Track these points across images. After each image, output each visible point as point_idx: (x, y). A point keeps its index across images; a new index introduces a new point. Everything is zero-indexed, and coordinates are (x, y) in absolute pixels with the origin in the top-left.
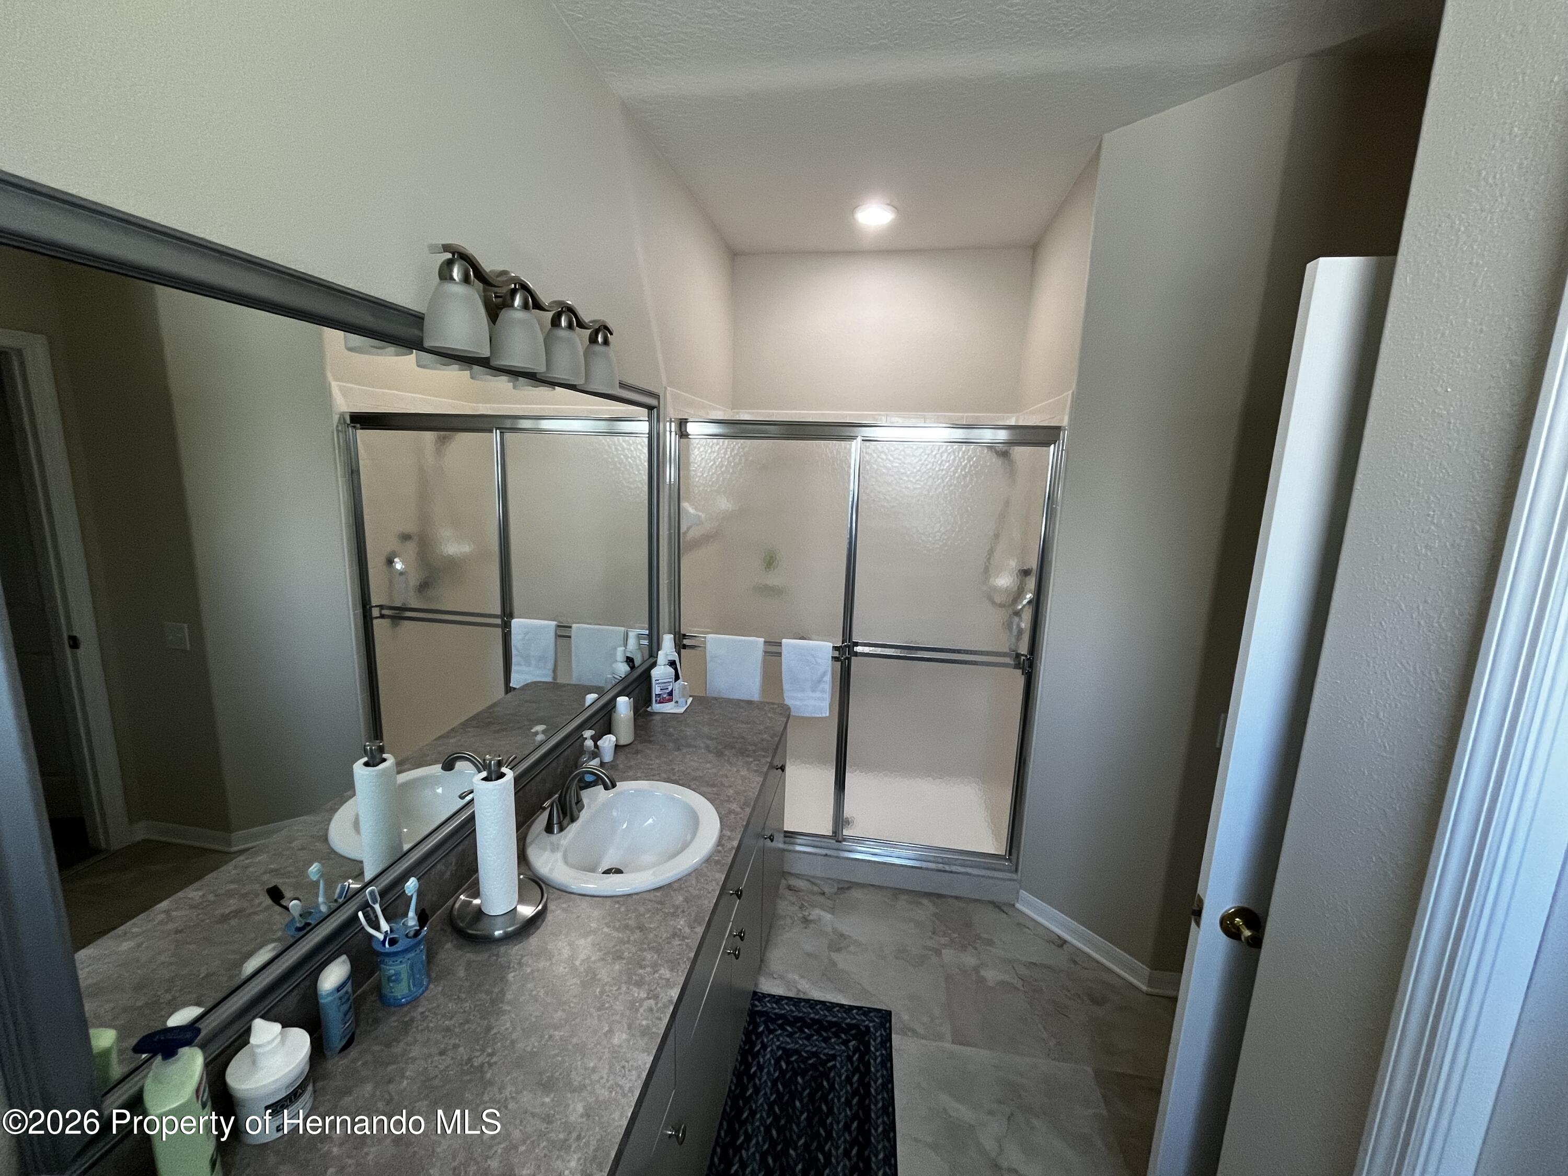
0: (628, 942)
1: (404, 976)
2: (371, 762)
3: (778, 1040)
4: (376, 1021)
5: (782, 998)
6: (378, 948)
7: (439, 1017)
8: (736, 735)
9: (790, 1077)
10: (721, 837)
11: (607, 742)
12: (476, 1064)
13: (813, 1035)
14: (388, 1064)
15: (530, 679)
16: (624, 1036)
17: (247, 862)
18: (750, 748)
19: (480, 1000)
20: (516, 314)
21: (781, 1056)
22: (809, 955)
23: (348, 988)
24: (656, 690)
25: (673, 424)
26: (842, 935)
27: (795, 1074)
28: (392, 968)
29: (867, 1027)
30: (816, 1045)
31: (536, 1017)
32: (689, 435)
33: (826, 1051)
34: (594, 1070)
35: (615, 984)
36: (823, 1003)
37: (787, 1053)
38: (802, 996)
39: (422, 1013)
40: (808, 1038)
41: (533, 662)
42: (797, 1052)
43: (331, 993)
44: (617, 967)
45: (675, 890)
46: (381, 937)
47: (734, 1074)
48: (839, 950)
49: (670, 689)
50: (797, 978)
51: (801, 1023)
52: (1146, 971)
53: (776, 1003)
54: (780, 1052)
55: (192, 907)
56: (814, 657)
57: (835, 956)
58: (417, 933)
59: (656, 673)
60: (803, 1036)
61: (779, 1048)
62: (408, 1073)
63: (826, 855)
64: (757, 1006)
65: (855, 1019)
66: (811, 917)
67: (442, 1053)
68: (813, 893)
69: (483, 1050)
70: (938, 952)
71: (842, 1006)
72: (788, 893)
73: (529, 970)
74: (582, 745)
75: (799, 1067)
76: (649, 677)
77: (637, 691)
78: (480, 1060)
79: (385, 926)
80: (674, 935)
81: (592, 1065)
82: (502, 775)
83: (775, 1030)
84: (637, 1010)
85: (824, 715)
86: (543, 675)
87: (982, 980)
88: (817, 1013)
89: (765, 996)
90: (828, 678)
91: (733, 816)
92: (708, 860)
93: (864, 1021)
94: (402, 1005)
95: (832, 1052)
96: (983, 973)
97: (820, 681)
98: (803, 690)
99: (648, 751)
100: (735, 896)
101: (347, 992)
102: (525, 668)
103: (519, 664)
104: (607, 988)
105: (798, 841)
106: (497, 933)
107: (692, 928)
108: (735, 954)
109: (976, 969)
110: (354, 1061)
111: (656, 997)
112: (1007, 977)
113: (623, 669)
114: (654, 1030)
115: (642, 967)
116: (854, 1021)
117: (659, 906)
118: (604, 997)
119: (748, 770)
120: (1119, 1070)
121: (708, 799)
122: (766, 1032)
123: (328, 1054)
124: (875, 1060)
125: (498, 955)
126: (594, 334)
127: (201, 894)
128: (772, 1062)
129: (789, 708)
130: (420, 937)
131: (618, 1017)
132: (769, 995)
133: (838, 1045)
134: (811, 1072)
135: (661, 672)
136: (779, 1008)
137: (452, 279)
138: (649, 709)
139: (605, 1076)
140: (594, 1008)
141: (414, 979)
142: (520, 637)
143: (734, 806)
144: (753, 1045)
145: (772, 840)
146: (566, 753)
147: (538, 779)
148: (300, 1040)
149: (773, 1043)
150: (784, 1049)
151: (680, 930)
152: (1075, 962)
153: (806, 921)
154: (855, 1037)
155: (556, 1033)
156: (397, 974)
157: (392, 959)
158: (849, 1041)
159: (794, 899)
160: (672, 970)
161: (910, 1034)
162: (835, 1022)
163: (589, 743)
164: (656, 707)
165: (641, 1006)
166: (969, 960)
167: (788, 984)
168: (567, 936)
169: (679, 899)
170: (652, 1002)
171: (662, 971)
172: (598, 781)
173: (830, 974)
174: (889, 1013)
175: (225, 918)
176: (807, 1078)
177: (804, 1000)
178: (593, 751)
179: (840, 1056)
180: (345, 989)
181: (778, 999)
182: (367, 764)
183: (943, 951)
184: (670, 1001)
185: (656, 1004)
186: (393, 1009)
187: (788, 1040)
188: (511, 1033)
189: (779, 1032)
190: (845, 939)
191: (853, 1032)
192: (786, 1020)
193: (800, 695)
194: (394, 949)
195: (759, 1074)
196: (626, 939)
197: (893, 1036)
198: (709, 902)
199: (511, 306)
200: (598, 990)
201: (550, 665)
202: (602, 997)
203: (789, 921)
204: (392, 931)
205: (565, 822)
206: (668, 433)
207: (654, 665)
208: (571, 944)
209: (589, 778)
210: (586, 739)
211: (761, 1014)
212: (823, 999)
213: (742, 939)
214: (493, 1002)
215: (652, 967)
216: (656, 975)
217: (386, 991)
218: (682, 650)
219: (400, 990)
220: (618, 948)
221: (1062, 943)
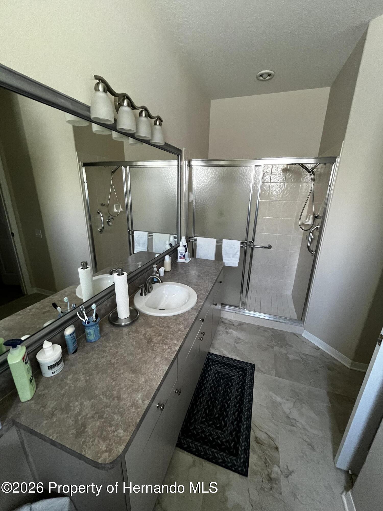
0: (164, 331)
1: (92, 333)
2: (84, 268)
3: (216, 368)
4: (84, 346)
5: (218, 355)
6: (84, 324)
7: (103, 347)
8: (205, 270)
9: (219, 380)
10: (197, 301)
11: (162, 270)
12: (112, 362)
13: (227, 368)
14: (86, 359)
15: (140, 250)
16: (159, 360)
17: (53, 297)
18: (210, 274)
19: (115, 343)
20: (125, 108)
21: (216, 373)
22: (227, 343)
23: (74, 335)
24: (179, 254)
25: (187, 162)
26: (239, 338)
27: (220, 379)
28: (88, 331)
29: (246, 368)
30: (228, 371)
31: (132, 351)
32: (192, 166)
33: (231, 374)
34: (149, 369)
35: (158, 344)
36: (232, 359)
37: (218, 372)
38: (224, 356)
39: (98, 345)
40: (226, 369)
41: (141, 245)
42: (221, 372)
43: (68, 336)
44: (159, 338)
45: (181, 316)
46: (84, 321)
47: (200, 376)
48: (238, 343)
49: (184, 255)
50: (223, 350)
51: (224, 364)
52: (351, 361)
53: (216, 357)
54: (216, 372)
55: (37, 309)
56: (234, 246)
57: (237, 345)
58: (96, 321)
59: (179, 249)
60: (224, 368)
61: (216, 370)
62: (92, 362)
63: (235, 313)
64: (210, 357)
65: (242, 365)
66: (229, 332)
67: (103, 358)
68: (230, 325)
69: (115, 358)
70: (272, 347)
71: (238, 361)
72: (221, 324)
73: (131, 336)
74: (153, 270)
75: (222, 377)
76: (177, 250)
77: (173, 254)
78: (114, 361)
79: (86, 318)
80: (179, 330)
81: (148, 367)
82: (123, 274)
83: (215, 365)
84: (164, 352)
85: (237, 266)
86: (144, 249)
87: (288, 358)
88: (230, 362)
89: (213, 354)
90: (239, 253)
91: (202, 295)
92: (192, 309)
93: (245, 367)
94: (92, 342)
95: (234, 374)
96: (288, 355)
97: (235, 254)
98: (230, 257)
99: (175, 274)
100: (201, 321)
101: (74, 336)
102: (138, 247)
103: (137, 246)
104: (155, 344)
105: (226, 308)
106: (123, 324)
107: (185, 329)
108: (201, 339)
109: (286, 354)
110: (77, 356)
111: (171, 349)
112: (296, 358)
113: (168, 247)
114: (169, 359)
115: (168, 339)
116: (242, 366)
117: (175, 321)
118: (154, 347)
119: (208, 281)
120: (337, 393)
121: (194, 289)
122: (212, 365)
123: (69, 353)
124: (248, 379)
125: (122, 331)
126: (155, 121)
127: (39, 305)
128: (213, 374)
129: (224, 263)
130: (97, 322)
131: (158, 354)
132: (214, 354)
133: (235, 372)
134: (226, 379)
135: (181, 249)
136: (217, 358)
137: (99, 90)
138: (177, 261)
139: (152, 371)
140: (151, 350)
141: (95, 334)
142: (137, 237)
143: (202, 292)
144: (207, 368)
145: (216, 305)
146: (148, 272)
147: (138, 279)
148: (58, 348)
149: (214, 369)
150: (217, 371)
151: (181, 329)
152: (323, 356)
153: (227, 333)
154: (241, 371)
155: (138, 356)
156: (90, 333)
157: (89, 328)
158: (240, 372)
159: (223, 326)
160: (177, 341)
161: (260, 372)
162: (235, 365)
163: (155, 269)
164: (179, 260)
165: (166, 351)
166: (283, 351)
167: (220, 351)
168: (144, 327)
169: (181, 319)
170: (170, 350)
171: (174, 341)
172: (158, 282)
173: (235, 350)
174: (254, 365)
175: (44, 313)
176: (224, 381)
177: (225, 357)
178: (157, 272)
179: (236, 376)
180: (73, 335)
181: (217, 356)
182: (82, 269)
183: (274, 347)
184: (176, 351)
185: (171, 351)
186: (89, 343)
187: (219, 368)
188: (124, 354)
189: (216, 366)
190: (240, 340)
191: (241, 369)
192: (219, 362)
193: (227, 259)
194: (89, 325)
195: (208, 377)
196: (163, 330)
197: (255, 372)
198: (191, 321)
199: (123, 105)
200: (152, 344)
201: (146, 246)
202: (153, 347)
203: (221, 332)
204: (88, 319)
205: (147, 293)
206: (185, 165)
207: (179, 246)
208: (145, 330)
209: (155, 280)
210: (154, 267)
211: (211, 359)
212: (232, 358)
213: (204, 335)
214: (119, 344)
215: (171, 340)
216: (172, 342)
217: (87, 338)
218: (189, 243)
219: (92, 337)
220: (160, 332)
221: (318, 349)
